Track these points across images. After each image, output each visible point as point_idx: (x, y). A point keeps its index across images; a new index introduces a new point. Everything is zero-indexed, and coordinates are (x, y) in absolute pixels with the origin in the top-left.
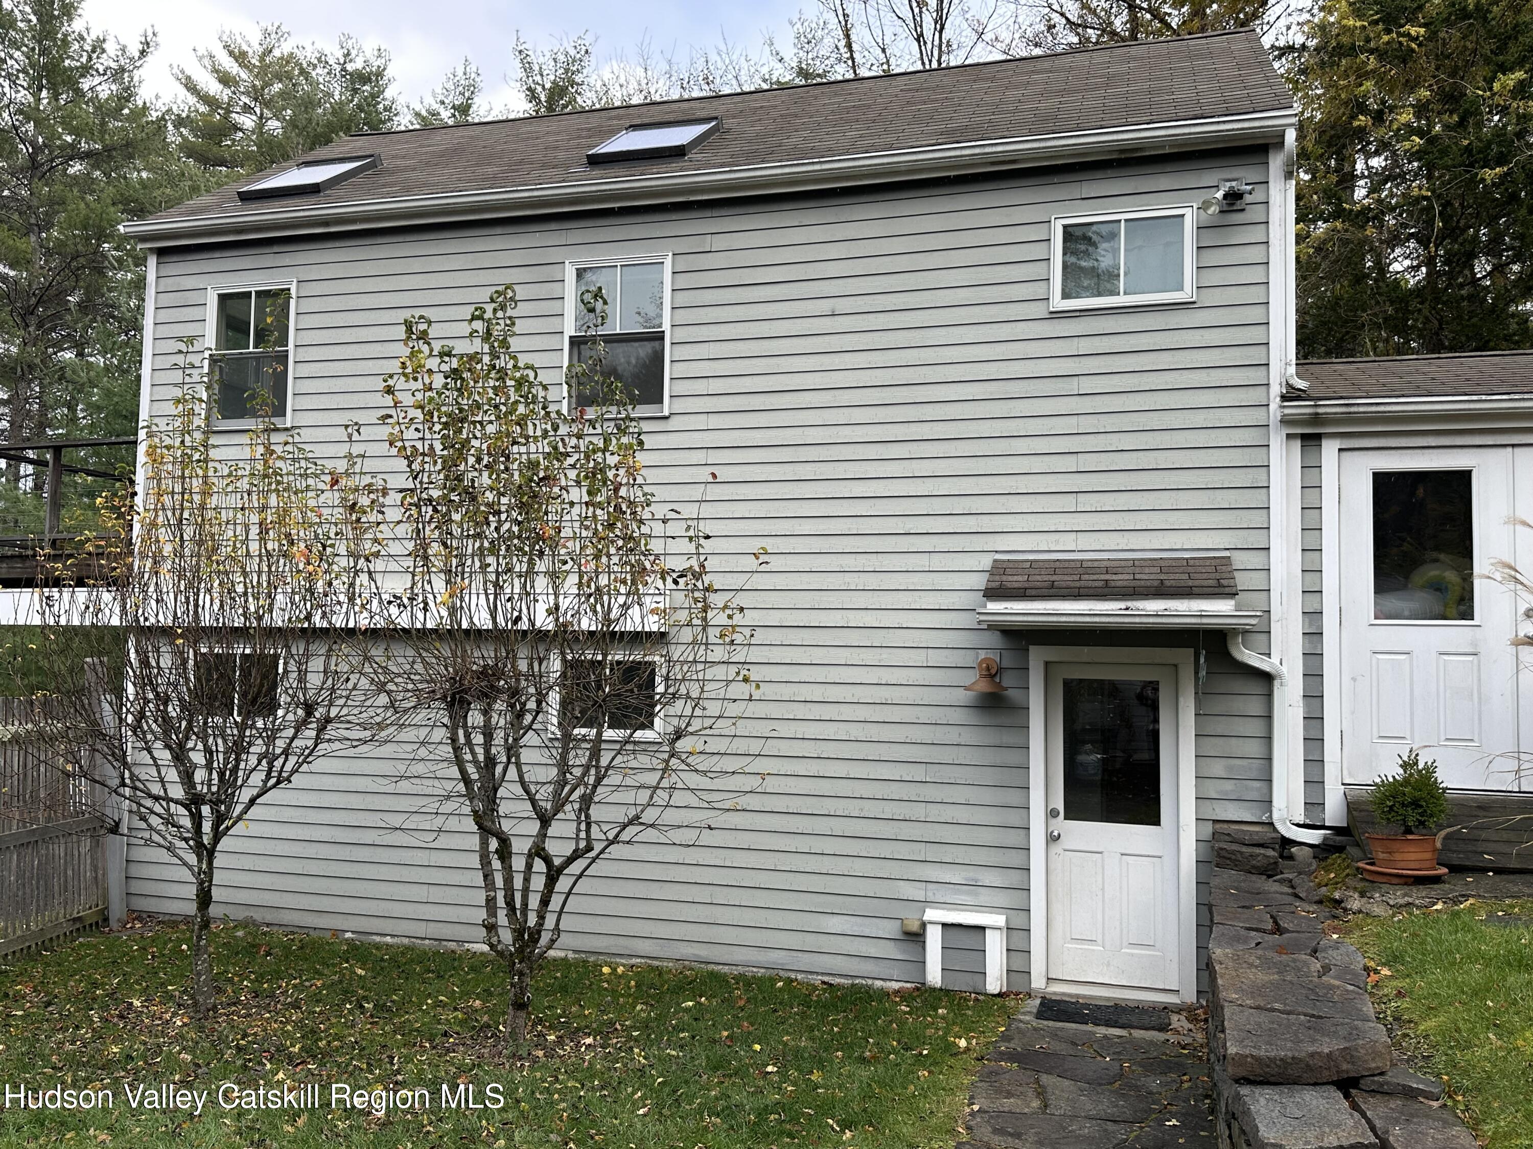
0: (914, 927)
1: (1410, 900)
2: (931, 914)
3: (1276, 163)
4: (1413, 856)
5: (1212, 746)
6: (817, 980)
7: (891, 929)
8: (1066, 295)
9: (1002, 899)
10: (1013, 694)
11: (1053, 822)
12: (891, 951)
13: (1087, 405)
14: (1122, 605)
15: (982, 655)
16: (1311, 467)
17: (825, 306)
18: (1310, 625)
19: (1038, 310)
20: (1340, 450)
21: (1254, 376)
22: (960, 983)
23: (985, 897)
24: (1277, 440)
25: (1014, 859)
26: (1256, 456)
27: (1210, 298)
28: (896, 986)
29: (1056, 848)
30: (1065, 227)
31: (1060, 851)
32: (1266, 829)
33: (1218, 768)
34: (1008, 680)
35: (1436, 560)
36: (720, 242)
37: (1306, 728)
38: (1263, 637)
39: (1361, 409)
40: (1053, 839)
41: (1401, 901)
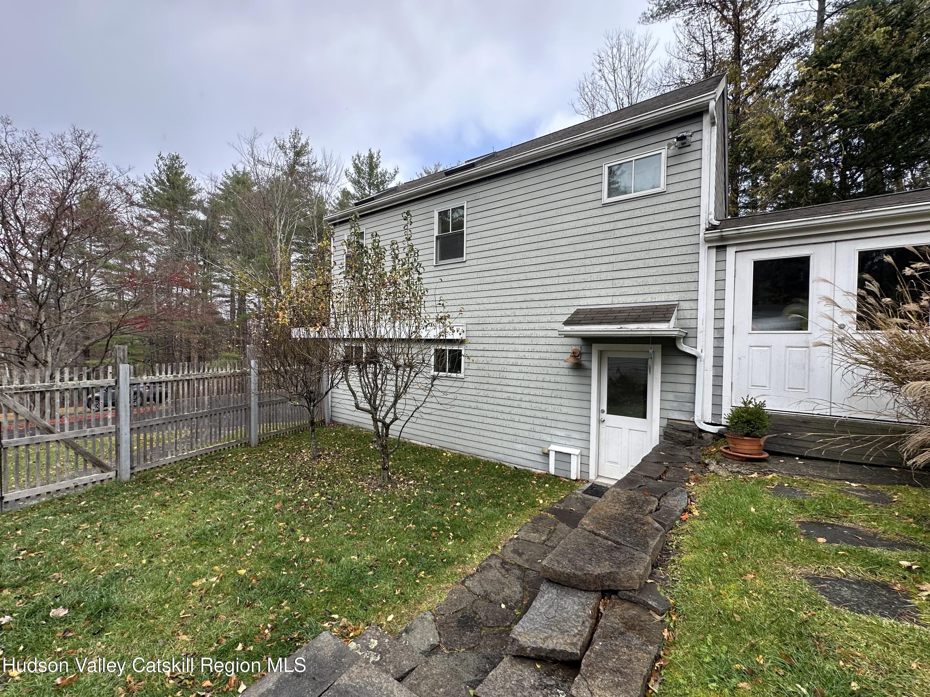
0: (546, 451)
1: (740, 470)
2: (553, 447)
3: (706, 120)
4: (747, 447)
5: (668, 387)
6: (512, 466)
7: (539, 451)
8: (609, 196)
9: (580, 443)
10: (585, 363)
11: (601, 414)
12: (539, 459)
13: (617, 242)
14: (619, 326)
15: (574, 348)
16: (721, 261)
17: (516, 214)
18: (718, 333)
19: (598, 204)
20: (736, 252)
21: (693, 221)
22: (561, 474)
23: (573, 442)
24: (703, 249)
25: (585, 428)
26: (692, 258)
27: (672, 189)
28: (539, 471)
29: (602, 425)
30: (609, 167)
31: (604, 426)
32: (692, 424)
33: (671, 396)
34: (584, 358)
35: (798, 302)
36: (482, 195)
37: (714, 380)
38: (694, 339)
39: (746, 231)
40: (601, 421)
41: (736, 470)
